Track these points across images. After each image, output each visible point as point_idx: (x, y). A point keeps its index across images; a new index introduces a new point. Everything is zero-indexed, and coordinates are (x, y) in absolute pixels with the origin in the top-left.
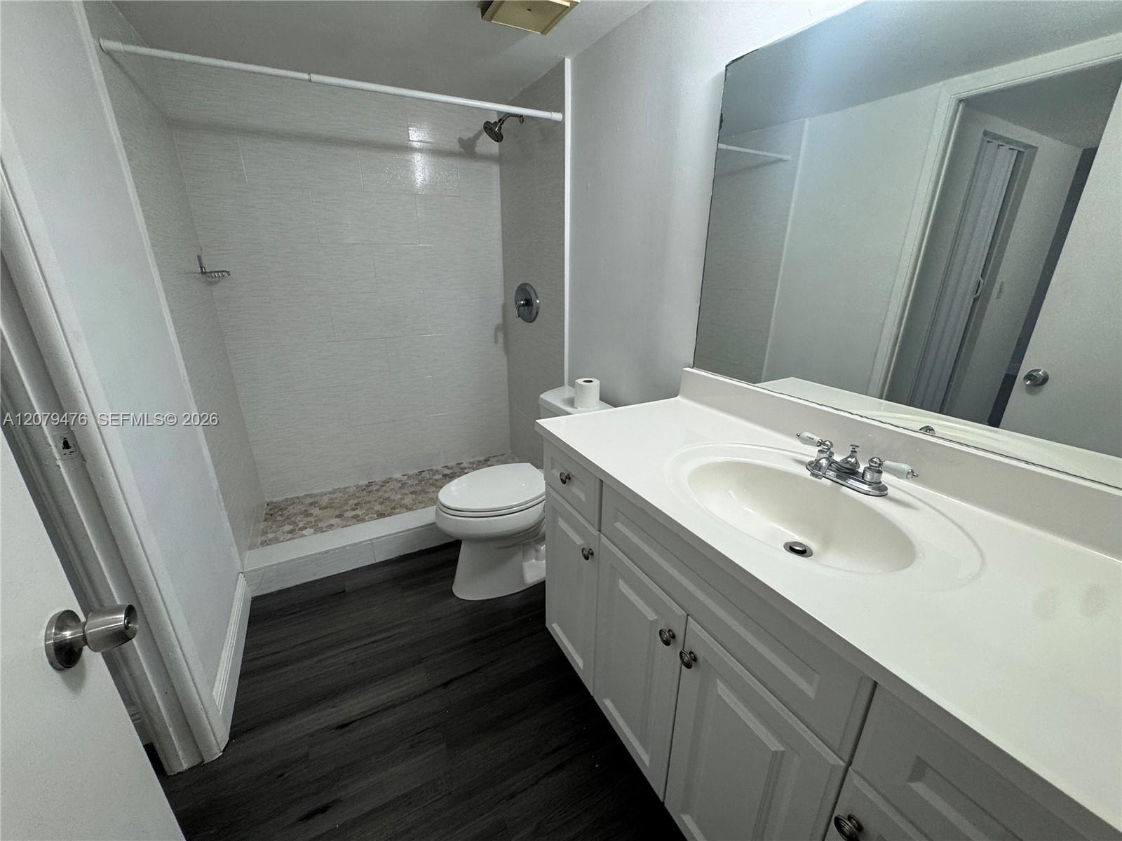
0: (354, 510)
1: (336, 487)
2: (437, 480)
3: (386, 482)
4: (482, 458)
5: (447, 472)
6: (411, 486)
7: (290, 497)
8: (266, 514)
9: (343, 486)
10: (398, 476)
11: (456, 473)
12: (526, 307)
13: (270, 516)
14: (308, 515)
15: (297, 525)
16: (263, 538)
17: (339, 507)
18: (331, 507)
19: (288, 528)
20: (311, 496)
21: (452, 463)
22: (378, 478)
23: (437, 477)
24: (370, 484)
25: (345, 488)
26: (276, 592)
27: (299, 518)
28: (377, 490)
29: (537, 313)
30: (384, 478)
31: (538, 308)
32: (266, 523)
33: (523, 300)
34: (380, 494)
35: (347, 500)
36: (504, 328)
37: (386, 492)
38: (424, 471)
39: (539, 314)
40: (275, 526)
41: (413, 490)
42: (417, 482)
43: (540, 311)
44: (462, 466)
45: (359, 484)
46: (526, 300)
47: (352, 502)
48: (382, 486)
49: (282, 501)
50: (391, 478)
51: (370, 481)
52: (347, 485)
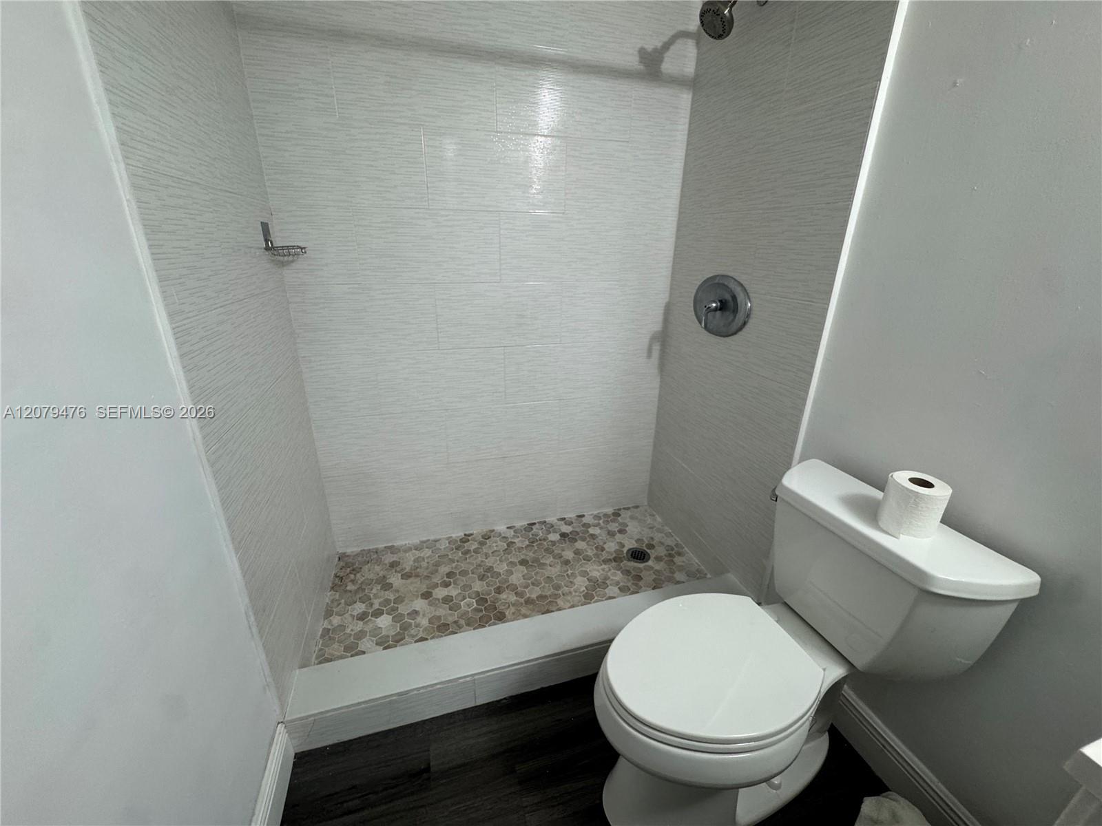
0: (446, 585)
1: (424, 539)
2: (554, 543)
3: (487, 537)
4: (610, 510)
5: (566, 529)
6: (520, 549)
7: (366, 548)
8: (336, 576)
9: (432, 538)
10: (501, 528)
11: (577, 533)
12: (718, 313)
13: (339, 583)
14: (387, 586)
15: (372, 605)
16: (326, 625)
17: (427, 577)
18: (417, 576)
19: (360, 608)
20: (392, 549)
21: (571, 515)
22: (477, 530)
23: (554, 537)
24: (466, 538)
25: (436, 541)
26: (332, 746)
27: (374, 591)
28: (476, 551)
29: (745, 323)
30: (485, 529)
31: (748, 316)
32: (332, 592)
33: (715, 302)
34: (480, 558)
35: (437, 565)
36: (663, 339)
37: (487, 556)
38: (535, 524)
39: (747, 326)
40: (343, 601)
41: (523, 557)
42: (527, 543)
43: (752, 322)
44: (585, 520)
45: (454, 536)
46: (721, 301)
47: (444, 569)
48: (482, 544)
49: (358, 555)
50: (493, 530)
51: (467, 533)
52: (438, 537)
